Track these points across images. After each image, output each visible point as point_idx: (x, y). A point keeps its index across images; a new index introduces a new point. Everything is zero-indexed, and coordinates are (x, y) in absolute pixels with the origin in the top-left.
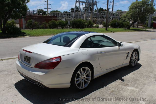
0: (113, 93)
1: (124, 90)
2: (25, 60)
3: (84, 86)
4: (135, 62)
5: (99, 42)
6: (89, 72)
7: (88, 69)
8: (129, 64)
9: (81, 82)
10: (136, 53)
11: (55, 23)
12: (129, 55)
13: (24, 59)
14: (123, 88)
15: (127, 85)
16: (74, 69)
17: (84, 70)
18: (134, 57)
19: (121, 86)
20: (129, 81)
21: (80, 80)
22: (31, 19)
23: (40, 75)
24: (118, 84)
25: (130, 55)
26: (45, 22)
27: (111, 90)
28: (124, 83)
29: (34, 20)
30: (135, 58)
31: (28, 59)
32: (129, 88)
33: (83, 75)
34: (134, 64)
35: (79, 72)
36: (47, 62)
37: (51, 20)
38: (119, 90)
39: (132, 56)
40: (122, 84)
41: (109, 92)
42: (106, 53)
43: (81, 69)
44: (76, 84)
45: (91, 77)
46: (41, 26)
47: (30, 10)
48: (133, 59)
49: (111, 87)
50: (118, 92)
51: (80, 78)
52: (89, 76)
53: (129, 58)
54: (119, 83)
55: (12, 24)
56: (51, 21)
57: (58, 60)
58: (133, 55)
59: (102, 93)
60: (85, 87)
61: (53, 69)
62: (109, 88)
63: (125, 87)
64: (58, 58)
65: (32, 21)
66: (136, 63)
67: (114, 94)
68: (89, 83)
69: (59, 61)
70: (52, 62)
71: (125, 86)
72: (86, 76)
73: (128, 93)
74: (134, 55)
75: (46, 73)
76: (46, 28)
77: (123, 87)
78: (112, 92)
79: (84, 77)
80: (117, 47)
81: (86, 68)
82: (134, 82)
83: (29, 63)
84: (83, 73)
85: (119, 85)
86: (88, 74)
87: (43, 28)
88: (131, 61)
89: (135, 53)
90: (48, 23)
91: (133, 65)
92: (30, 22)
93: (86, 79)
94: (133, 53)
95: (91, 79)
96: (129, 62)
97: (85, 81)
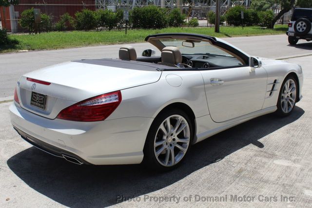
0: (242, 174)
1: (266, 166)
2: (33, 102)
3: (175, 160)
4: (289, 105)
5: (204, 57)
6: (186, 128)
7: (183, 121)
8: (276, 109)
9: (167, 151)
10: (293, 82)
12: (275, 88)
13: (32, 100)
14: (265, 163)
15: (272, 156)
16: (152, 120)
17: (174, 122)
18: (288, 92)
19: (260, 158)
20: (277, 148)
21: (165, 147)
23: (71, 137)
24: (252, 153)
25: (278, 87)
27: (238, 169)
28: (265, 152)
30: (291, 95)
31: (40, 101)
32: (277, 162)
33: (172, 135)
34: (288, 109)
35: (162, 127)
36: (88, 103)
38: (255, 168)
39: (283, 89)
40: (262, 153)
41: (233, 172)
42: (223, 83)
43: (168, 120)
44: (157, 154)
45: (189, 139)
48: (286, 97)
49: (237, 161)
50: (254, 172)
51: (164, 140)
52: (186, 136)
53: (276, 94)
54: (254, 153)
57: (114, 99)
58: (285, 87)
59: (216, 174)
60: (176, 163)
61: (103, 120)
62: (232, 164)
63: (269, 162)
64: (113, 95)
66: (292, 107)
67: (244, 177)
68: (185, 153)
69: (115, 101)
70: (100, 104)
71: (269, 158)
72: (179, 136)
73: (277, 174)
74: (287, 86)
75: (87, 129)
77: (264, 160)
78: (240, 171)
79: (174, 140)
80: (249, 69)
81: (178, 117)
82: (290, 149)
83: (44, 108)
84: (171, 129)
85: (255, 155)
86: (182, 133)
88: (282, 102)
89: (290, 82)
91: (287, 112)
93: (178, 143)
94: (287, 82)
95: (189, 142)
96: (276, 104)
97: (175, 148)
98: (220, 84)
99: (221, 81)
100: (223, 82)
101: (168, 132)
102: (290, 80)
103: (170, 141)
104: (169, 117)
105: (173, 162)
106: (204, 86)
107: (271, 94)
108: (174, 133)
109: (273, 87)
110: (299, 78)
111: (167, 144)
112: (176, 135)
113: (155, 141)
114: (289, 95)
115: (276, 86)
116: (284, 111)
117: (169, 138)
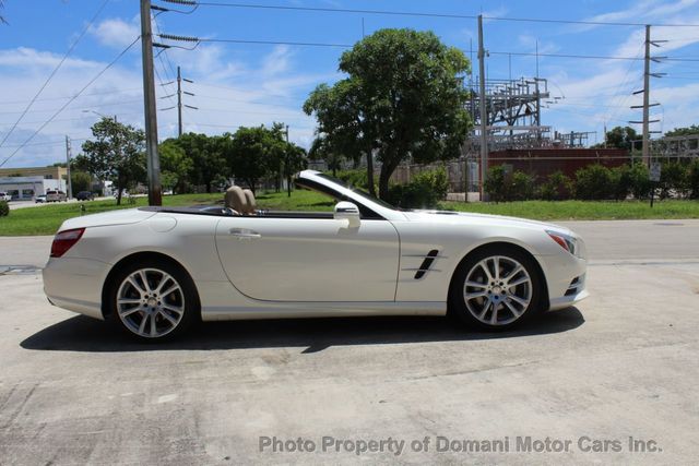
8: (445, 308)
11: (605, 178)
12: (434, 265)
15: (279, 363)
22: (503, 161)
25: (445, 265)
26: (557, 174)
29: (511, 166)
32: (260, 368)
33: (155, 296)
37: (584, 164)
43: (141, 273)
45: (183, 308)
46: (542, 189)
47: (556, 133)
55: (438, 183)
56: (585, 168)
60: (158, 336)
61: (59, 256)
65: (502, 171)
74: (490, 268)
76: (564, 196)
79: (159, 304)
87: (548, 197)
88: (467, 298)
90: (573, 177)
92: (495, 173)
94: (486, 260)
95: (181, 313)
96: (446, 299)
97: (160, 316)
98: (253, 239)
99: (256, 233)
100: (259, 235)
101: (145, 290)
102: (499, 257)
103: (152, 304)
104: (145, 270)
105: (154, 333)
106: (214, 237)
107: (419, 275)
108: (158, 294)
109: (427, 264)
110: (538, 258)
111: (146, 305)
112: (161, 298)
113: (119, 296)
114: (507, 290)
115: (437, 263)
116: (481, 318)
117: (151, 298)
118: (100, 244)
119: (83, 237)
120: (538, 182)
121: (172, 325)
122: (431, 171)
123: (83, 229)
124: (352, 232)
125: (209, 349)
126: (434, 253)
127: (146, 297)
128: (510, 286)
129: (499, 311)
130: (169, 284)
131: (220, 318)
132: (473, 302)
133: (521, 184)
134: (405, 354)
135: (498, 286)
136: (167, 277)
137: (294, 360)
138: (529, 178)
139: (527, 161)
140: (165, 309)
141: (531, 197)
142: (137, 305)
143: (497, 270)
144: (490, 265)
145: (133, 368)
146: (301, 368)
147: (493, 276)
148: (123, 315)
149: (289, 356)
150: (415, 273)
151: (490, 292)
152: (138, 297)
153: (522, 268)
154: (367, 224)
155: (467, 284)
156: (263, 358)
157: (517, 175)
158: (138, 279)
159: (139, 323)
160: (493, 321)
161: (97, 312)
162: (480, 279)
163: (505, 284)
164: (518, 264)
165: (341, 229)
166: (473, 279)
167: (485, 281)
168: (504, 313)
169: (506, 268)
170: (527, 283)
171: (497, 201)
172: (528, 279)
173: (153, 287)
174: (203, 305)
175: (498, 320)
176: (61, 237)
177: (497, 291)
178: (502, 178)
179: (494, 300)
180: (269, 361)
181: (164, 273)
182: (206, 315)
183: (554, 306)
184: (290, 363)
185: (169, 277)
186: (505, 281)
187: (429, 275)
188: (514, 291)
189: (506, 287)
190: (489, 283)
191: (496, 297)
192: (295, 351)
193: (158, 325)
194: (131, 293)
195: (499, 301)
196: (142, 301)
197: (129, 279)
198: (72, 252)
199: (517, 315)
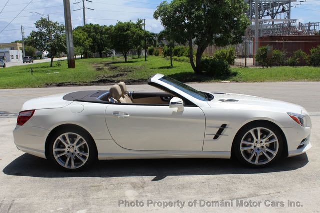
8: (229, 155)
9: (68, 157)
12: (223, 133)
16: (49, 132)
18: (261, 141)
21: (67, 153)
22: (267, 44)
25: (230, 132)
26: (299, 51)
29: (272, 46)
42: (128, 117)
45: (88, 154)
46: (290, 60)
55: (230, 56)
60: (76, 167)
61: (22, 125)
65: (266, 49)
69: (30, 116)
76: (303, 64)
79: (76, 151)
87: (293, 64)
88: (242, 150)
90: (309, 53)
92: (263, 50)
94: (253, 129)
95: (88, 156)
96: (230, 151)
97: (76, 157)
98: (125, 117)
99: (127, 114)
100: (129, 115)
101: (68, 143)
102: (261, 128)
103: (72, 150)
104: (68, 133)
105: (73, 166)
106: (104, 116)
107: (216, 137)
108: (75, 146)
109: (220, 132)
110: (282, 128)
111: (69, 152)
112: (77, 148)
113: (54, 147)
114: (265, 145)
115: (226, 131)
116: (250, 160)
117: (72, 148)
118: (44, 119)
119: (34, 115)
120: (287, 56)
121: (83, 162)
122: (227, 50)
123: (34, 111)
124: (180, 114)
125: (103, 177)
126: (224, 126)
127: (69, 147)
128: (267, 143)
129: (260, 156)
130: (81, 140)
131: (108, 159)
132: (245, 152)
133: (278, 57)
134: (207, 183)
135: (260, 144)
136: (80, 137)
137: (148, 186)
138: (282, 54)
139: (282, 43)
140: (79, 154)
141: (283, 64)
142: (64, 151)
143: (259, 134)
144: (256, 132)
145: (63, 190)
146: (152, 191)
147: (257, 137)
148: (56, 157)
149: (145, 183)
150: (214, 136)
151: (255, 146)
152: (65, 147)
153: (274, 134)
154: (188, 109)
155: (242, 142)
156: (132, 183)
157: (275, 52)
158: (64, 138)
159: (65, 161)
160: (257, 162)
161: (43, 155)
162: (250, 139)
163: (264, 142)
164: (271, 132)
165: (174, 112)
166: (246, 139)
167: (253, 140)
168: (263, 158)
169: (265, 133)
170: (276, 142)
171: (263, 66)
172: (276, 140)
173: (73, 142)
174: (99, 151)
175: (259, 162)
176: (22, 114)
177: (259, 146)
178: (266, 54)
179: (257, 151)
180: (135, 186)
181: (78, 135)
182: (101, 157)
183: (290, 154)
184: (146, 188)
185: (81, 137)
186: (264, 141)
187: (221, 137)
188: (269, 146)
189: (264, 144)
190: (255, 141)
191: (259, 149)
192: (148, 179)
193: (75, 162)
194: (60, 145)
195: (260, 151)
196: (66, 149)
197: (60, 138)
198: (29, 122)
199: (270, 159)
